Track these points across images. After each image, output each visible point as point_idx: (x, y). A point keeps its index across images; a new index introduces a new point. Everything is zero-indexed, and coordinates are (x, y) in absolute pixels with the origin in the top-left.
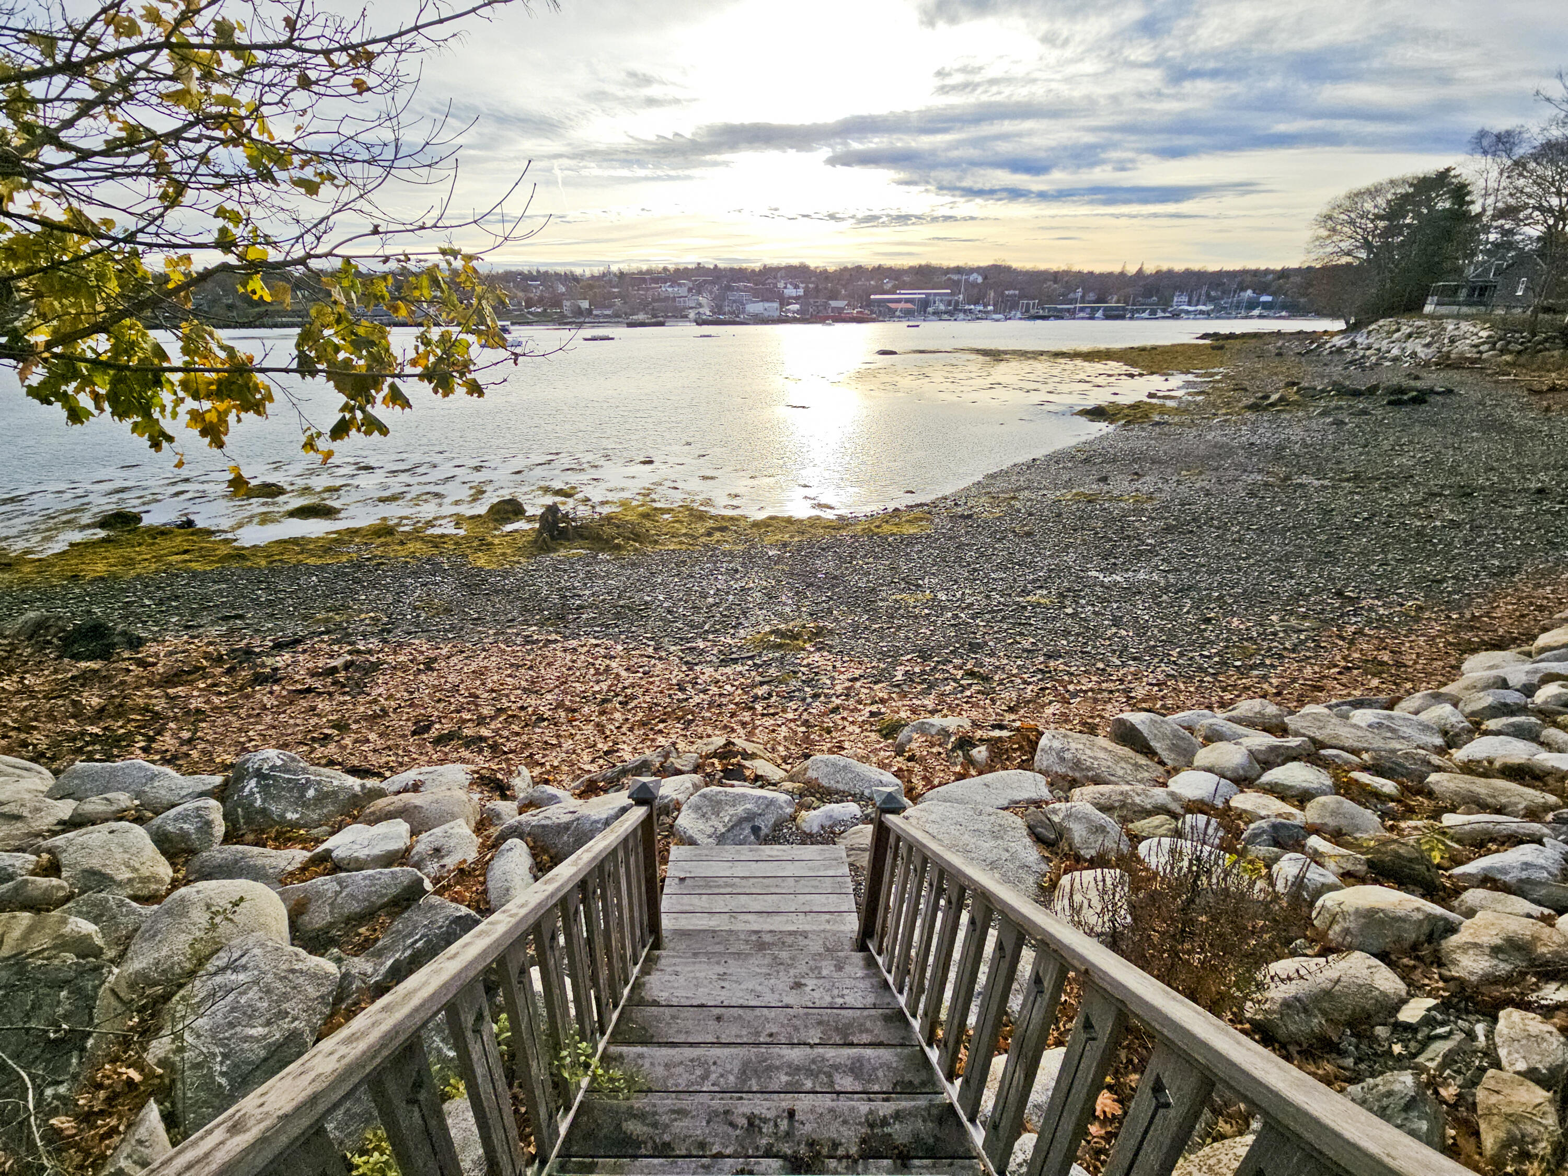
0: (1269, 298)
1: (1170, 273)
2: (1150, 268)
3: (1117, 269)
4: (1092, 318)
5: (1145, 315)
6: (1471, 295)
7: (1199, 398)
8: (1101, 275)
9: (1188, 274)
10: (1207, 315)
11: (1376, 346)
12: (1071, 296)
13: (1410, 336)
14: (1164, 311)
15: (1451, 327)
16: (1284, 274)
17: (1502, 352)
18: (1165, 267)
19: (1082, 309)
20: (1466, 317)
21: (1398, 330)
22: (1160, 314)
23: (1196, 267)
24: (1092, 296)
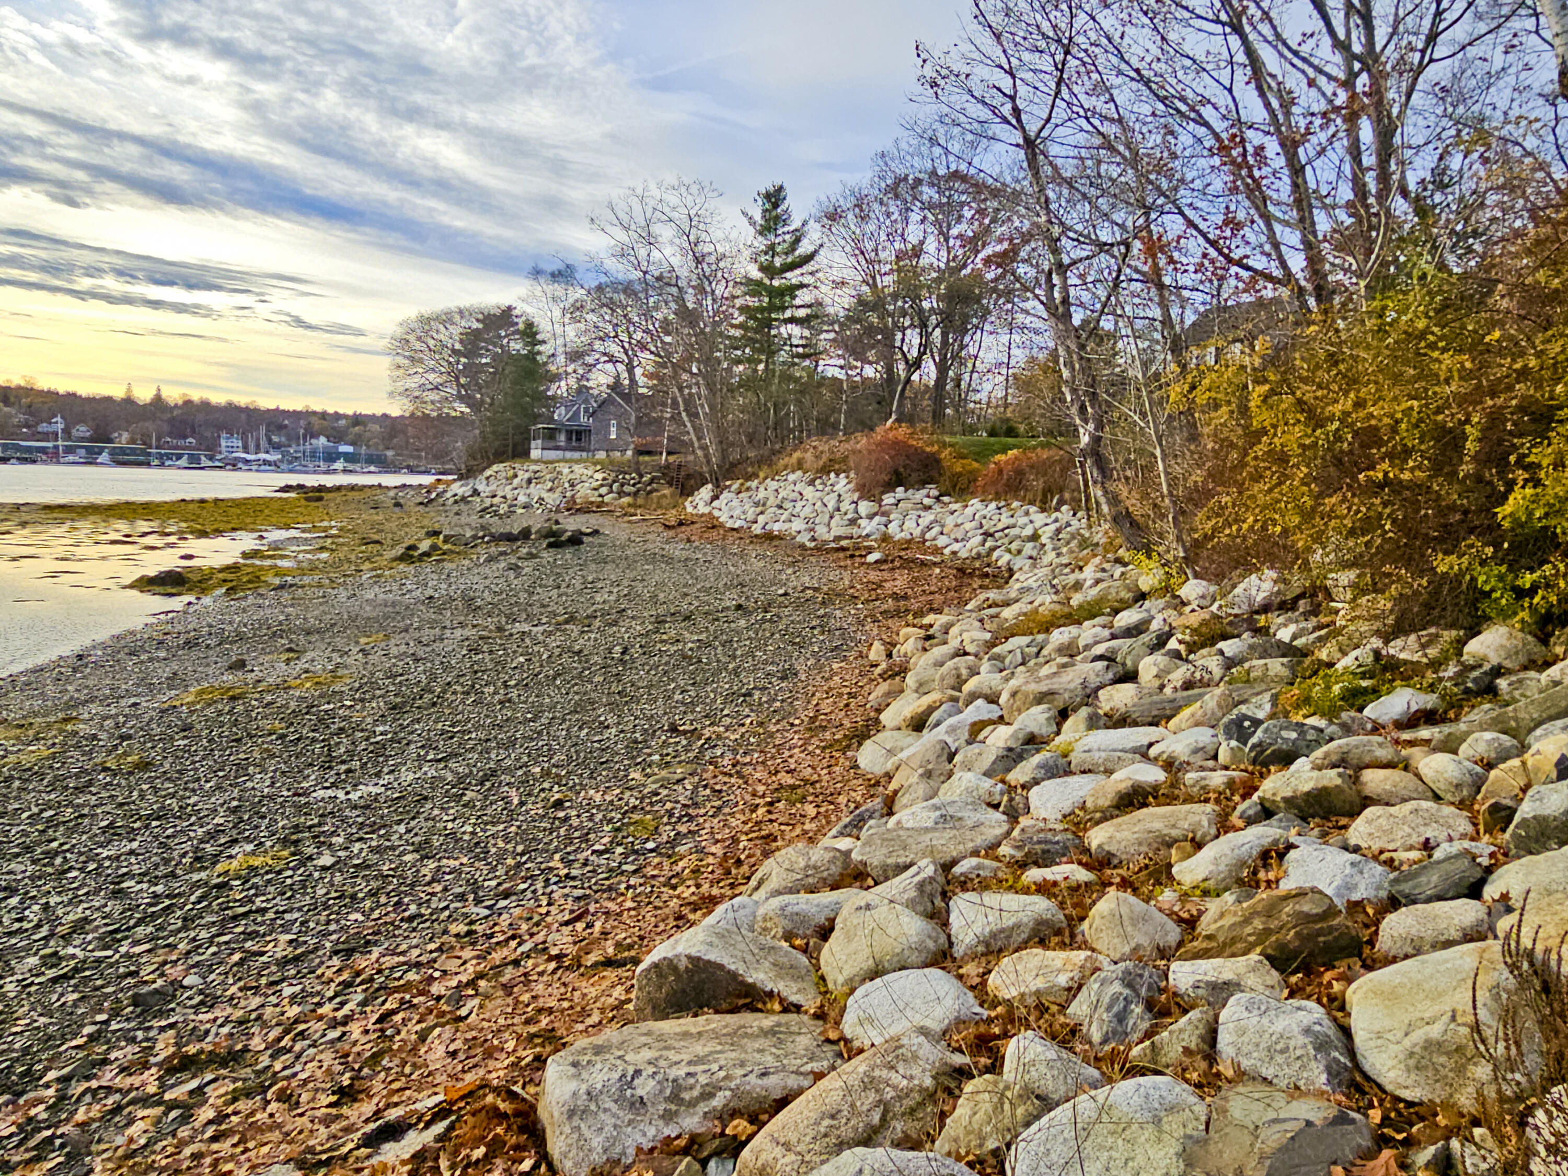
0: (349, 449)
1: (205, 406)
2: (173, 395)
3: (118, 393)
4: (91, 463)
5: (183, 462)
6: (569, 439)
7: (324, 555)
8: (91, 400)
9: (231, 408)
10: (275, 466)
11: (500, 493)
12: (43, 427)
13: (529, 481)
14: (211, 458)
15: (566, 471)
16: (357, 420)
17: (621, 494)
18: (196, 396)
19: (69, 450)
20: (577, 462)
21: (516, 476)
22: (205, 462)
23: (242, 400)
24: (82, 430)
